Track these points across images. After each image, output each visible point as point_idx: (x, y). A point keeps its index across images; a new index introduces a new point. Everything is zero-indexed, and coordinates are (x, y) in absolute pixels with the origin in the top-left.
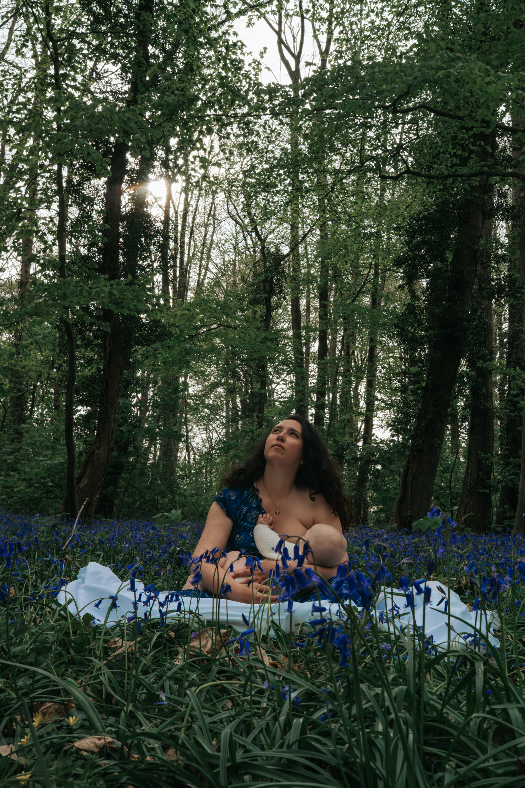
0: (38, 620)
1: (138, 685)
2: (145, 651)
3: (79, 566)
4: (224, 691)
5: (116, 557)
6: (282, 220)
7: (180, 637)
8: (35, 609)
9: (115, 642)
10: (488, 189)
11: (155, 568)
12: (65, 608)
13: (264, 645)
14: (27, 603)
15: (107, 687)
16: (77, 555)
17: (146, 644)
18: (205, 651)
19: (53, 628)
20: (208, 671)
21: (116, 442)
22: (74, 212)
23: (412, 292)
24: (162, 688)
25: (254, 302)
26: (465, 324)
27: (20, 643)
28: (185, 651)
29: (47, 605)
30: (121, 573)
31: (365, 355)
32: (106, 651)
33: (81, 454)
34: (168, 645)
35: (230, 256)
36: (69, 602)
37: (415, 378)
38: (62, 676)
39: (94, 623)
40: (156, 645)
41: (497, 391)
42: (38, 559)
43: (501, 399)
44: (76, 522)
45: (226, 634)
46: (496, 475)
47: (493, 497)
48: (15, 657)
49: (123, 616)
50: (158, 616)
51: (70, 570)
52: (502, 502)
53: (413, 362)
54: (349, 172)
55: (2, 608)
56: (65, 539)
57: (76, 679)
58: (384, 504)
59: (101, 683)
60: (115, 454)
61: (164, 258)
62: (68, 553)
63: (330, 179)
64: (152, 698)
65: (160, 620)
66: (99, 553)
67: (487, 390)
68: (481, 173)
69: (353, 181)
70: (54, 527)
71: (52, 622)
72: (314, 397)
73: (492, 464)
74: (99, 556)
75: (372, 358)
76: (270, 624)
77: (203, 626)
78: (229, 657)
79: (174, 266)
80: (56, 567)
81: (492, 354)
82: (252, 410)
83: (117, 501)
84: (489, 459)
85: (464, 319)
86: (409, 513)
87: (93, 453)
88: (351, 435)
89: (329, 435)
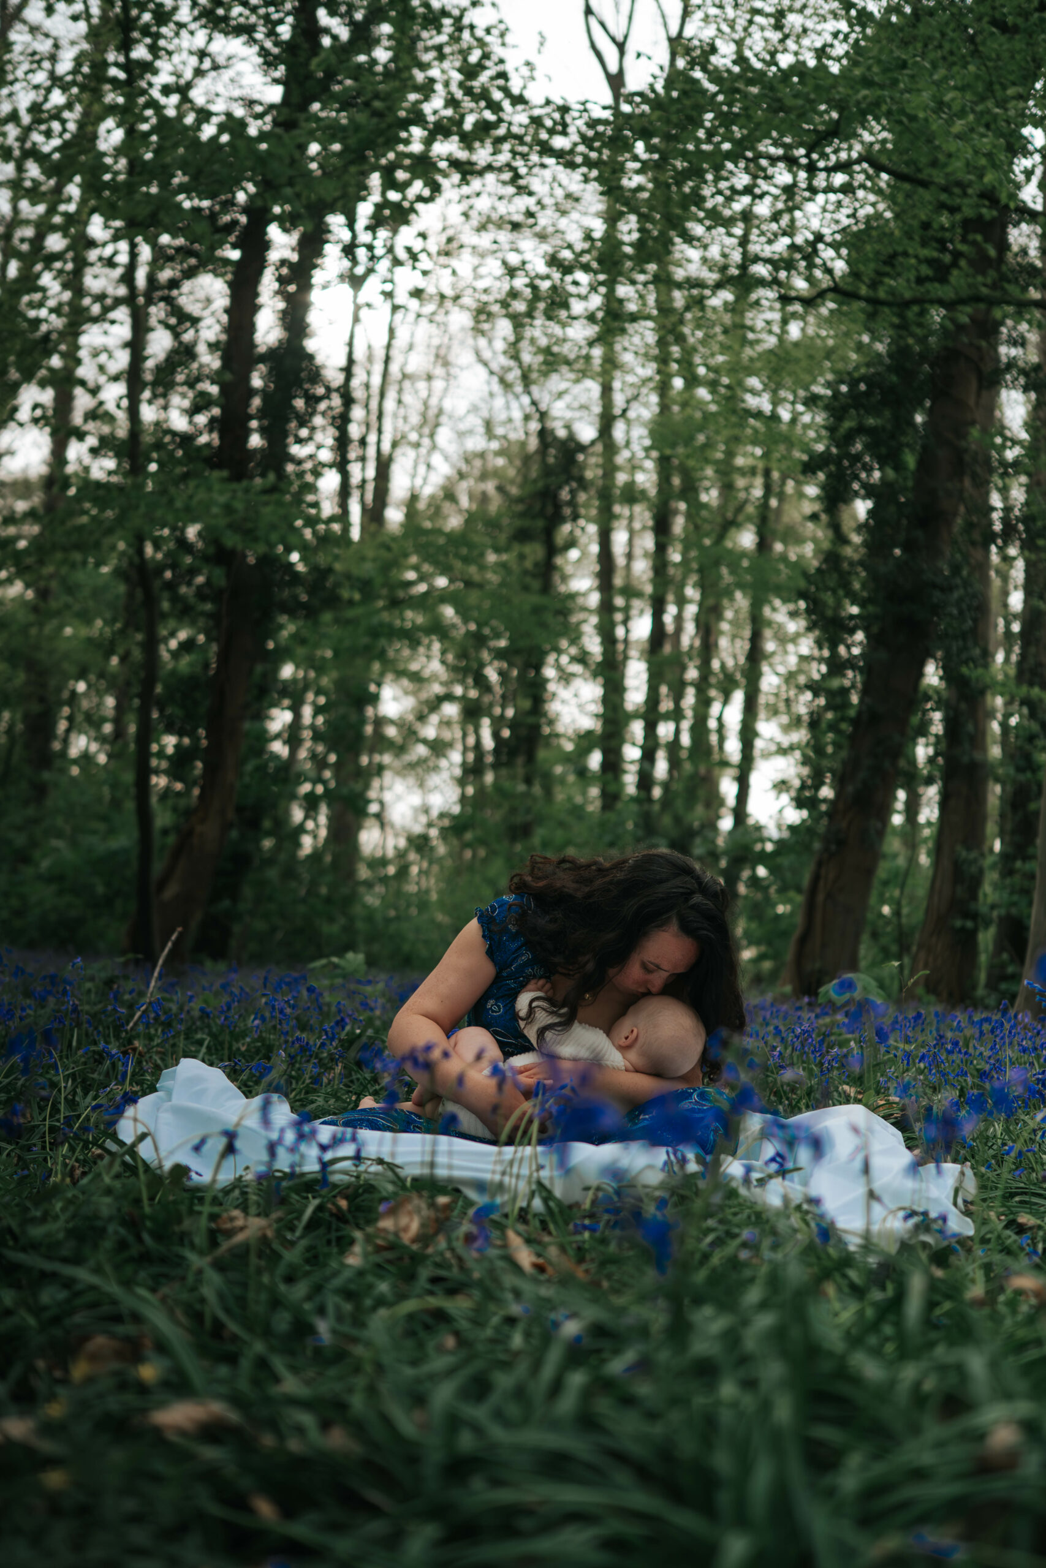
0: (78, 1172)
1: (276, 1302)
2: (289, 1236)
3: (159, 1062)
4: (441, 1316)
5: (235, 1046)
6: (584, 374)
7: (359, 1209)
8: (72, 1149)
9: (232, 1219)
10: (989, 330)
11: (310, 1069)
12: (132, 1150)
13: (521, 1227)
14: (56, 1137)
15: (214, 1307)
16: (157, 1041)
17: (291, 1221)
18: (406, 1238)
19: (109, 1191)
20: (410, 1277)
21: (240, 809)
22: (160, 343)
23: (836, 527)
24: (321, 1311)
25: (522, 536)
26: (937, 595)
27: (44, 1219)
28: (368, 1239)
29: (95, 1143)
30: (244, 1077)
31: (743, 646)
32: (214, 1237)
33: (165, 832)
34: (334, 1226)
35: (477, 443)
36: (142, 1137)
37: (837, 699)
38: (128, 1284)
39: (190, 1178)
40: (313, 1224)
41: (995, 726)
42: (78, 1048)
43: (1004, 744)
44: (156, 974)
45: (447, 1207)
46: (989, 891)
47: (981, 937)
48: (33, 1246)
49: (247, 1168)
50: (316, 1167)
51: (142, 1072)
52: (999, 948)
53: (836, 666)
54: (719, 286)
55: (3, 1145)
56: (132, 1007)
57: (153, 1290)
58: (769, 943)
59: (203, 1300)
60: (234, 834)
61: (342, 443)
62: (137, 1036)
63: (679, 298)
64: (303, 1329)
65: (319, 1176)
66: (199, 1036)
67: (977, 726)
68: (977, 299)
69: (726, 303)
70: (109, 982)
71: (107, 1180)
73: (981, 872)
74: (200, 1043)
75: (755, 656)
76: (534, 1187)
77: (403, 1187)
78: (452, 1249)
79: (363, 459)
80: (114, 1065)
81: (987, 656)
82: (514, 754)
83: (237, 929)
84: (975, 861)
85: (934, 586)
86: (818, 965)
87: (191, 832)
88: (708, 805)
89: (665, 807)
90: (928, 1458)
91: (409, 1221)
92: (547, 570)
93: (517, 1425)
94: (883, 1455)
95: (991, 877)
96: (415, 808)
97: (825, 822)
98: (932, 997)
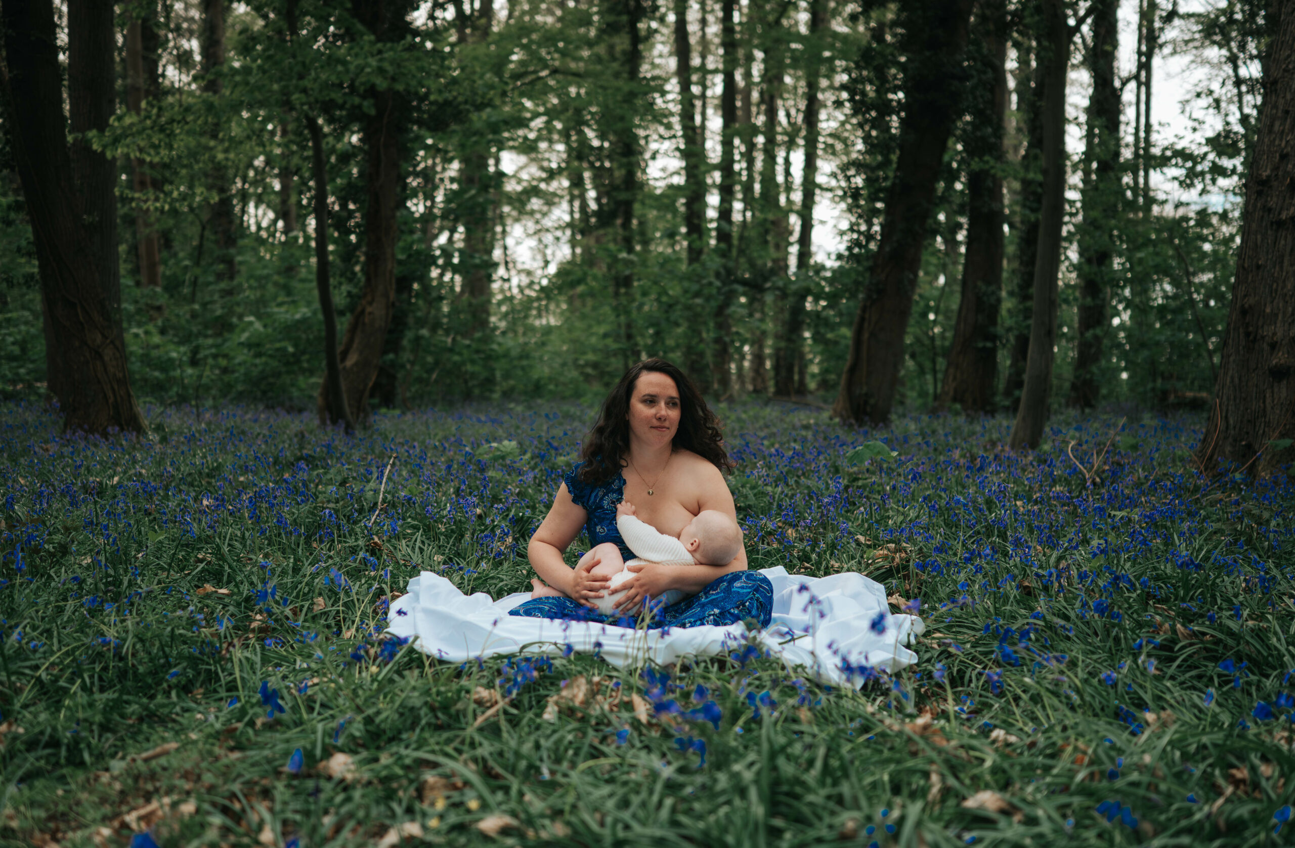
1: (517, 754)
18: (578, 703)
25: (612, 30)
28: (556, 703)
45: (599, 683)
46: (1006, 317)
47: (999, 355)
72: (717, 176)
73: (998, 301)
75: (813, 105)
82: (613, 215)
83: (400, 375)
84: (993, 293)
85: (955, 75)
86: (865, 389)
87: (363, 312)
88: (777, 247)
89: (741, 252)
90: (824, 833)
91: (578, 692)
92: (634, 58)
93: (643, 823)
94: (802, 831)
95: (1007, 304)
96: (531, 248)
97: (867, 275)
98: (958, 406)
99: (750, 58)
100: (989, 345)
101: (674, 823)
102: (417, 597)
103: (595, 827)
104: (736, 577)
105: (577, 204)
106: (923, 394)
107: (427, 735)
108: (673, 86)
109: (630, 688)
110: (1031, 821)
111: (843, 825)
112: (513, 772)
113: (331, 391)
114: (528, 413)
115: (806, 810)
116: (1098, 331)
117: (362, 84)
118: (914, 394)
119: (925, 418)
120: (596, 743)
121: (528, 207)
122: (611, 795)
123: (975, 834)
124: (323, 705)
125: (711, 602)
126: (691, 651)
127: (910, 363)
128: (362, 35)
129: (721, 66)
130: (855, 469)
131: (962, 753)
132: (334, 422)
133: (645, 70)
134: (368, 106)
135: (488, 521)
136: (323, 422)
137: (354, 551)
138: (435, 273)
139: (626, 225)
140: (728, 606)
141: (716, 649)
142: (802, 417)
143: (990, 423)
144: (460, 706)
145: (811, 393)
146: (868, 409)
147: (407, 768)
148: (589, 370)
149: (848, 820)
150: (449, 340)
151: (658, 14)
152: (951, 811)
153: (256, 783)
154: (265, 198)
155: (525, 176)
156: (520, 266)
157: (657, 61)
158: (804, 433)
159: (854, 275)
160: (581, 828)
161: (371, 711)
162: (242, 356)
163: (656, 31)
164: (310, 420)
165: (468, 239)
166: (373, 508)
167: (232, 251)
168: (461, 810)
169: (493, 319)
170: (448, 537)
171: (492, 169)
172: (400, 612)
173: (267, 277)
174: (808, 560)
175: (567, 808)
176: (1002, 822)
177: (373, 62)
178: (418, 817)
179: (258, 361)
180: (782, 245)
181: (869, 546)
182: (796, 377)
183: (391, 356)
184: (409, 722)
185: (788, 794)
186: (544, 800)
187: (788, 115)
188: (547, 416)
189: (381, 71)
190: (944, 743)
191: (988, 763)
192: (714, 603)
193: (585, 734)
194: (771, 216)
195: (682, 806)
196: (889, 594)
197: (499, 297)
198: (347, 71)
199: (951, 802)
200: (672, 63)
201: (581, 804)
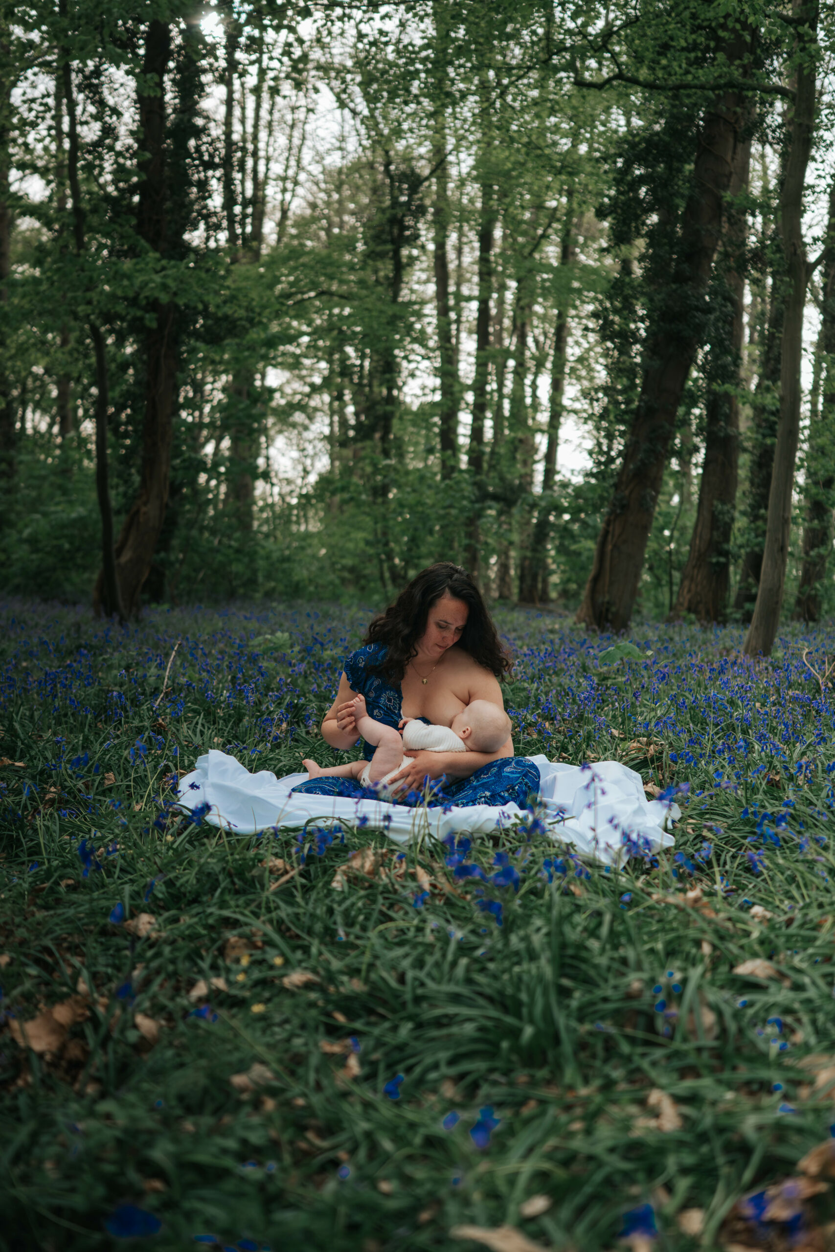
18: (365, 873)
23: (623, 259)
25: (375, 255)
26: (699, 316)
31: (551, 325)
46: (738, 534)
47: (732, 569)
54: (530, 69)
62: (160, 714)
67: (731, 408)
69: (536, 81)
72: (470, 397)
73: (732, 519)
75: (561, 343)
82: (371, 430)
83: (169, 573)
84: (728, 512)
85: (697, 309)
86: (607, 599)
87: (137, 512)
88: (525, 463)
89: (492, 467)
90: (610, 993)
91: (365, 862)
92: (396, 282)
93: (438, 981)
94: (590, 992)
95: (741, 523)
96: (293, 460)
97: (612, 491)
98: (693, 616)
99: (503, 288)
100: (722, 560)
101: (469, 981)
102: (205, 774)
103: (393, 983)
104: (506, 762)
105: (336, 418)
106: (658, 605)
107: (227, 897)
108: (430, 309)
109: (412, 861)
110: (798, 987)
111: (629, 985)
112: (310, 932)
113: (106, 584)
114: (289, 612)
115: (592, 973)
116: (822, 551)
117: (147, 298)
118: (650, 605)
119: (662, 626)
120: (384, 909)
121: (291, 419)
122: (406, 956)
123: (746, 998)
124: (122, 870)
125: (483, 785)
126: (467, 828)
127: (646, 577)
128: (147, 253)
129: (476, 293)
130: (605, 669)
131: (729, 925)
132: (109, 614)
133: (405, 295)
134: (151, 320)
135: (264, 707)
136: (98, 615)
137: (140, 731)
138: (203, 478)
139: (384, 438)
140: (499, 789)
141: (490, 827)
142: (547, 622)
143: (722, 633)
144: (255, 872)
145: (552, 601)
146: (610, 616)
147: (211, 928)
148: (346, 574)
149: (635, 981)
150: (216, 542)
151: (419, 243)
152: (723, 977)
153: (65, 939)
154: (44, 404)
155: (288, 390)
156: (281, 476)
157: (416, 287)
158: (551, 636)
159: (599, 491)
160: (381, 984)
161: (172, 875)
162: (22, 552)
163: (417, 258)
164: (83, 613)
165: (233, 448)
166: (156, 692)
167: (12, 453)
168: (264, 967)
169: (256, 524)
170: (226, 721)
171: (258, 383)
172: (193, 786)
173: (44, 478)
174: (565, 750)
175: (364, 967)
176: (773, 989)
177: (157, 278)
178: (223, 973)
179: (34, 556)
180: (529, 462)
181: (623, 740)
182: (540, 586)
183: (162, 555)
184: (208, 886)
185: (573, 957)
186: (341, 959)
187: (536, 341)
188: (308, 615)
189: (164, 287)
190: (713, 915)
191: (755, 934)
192: (485, 786)
193: (374, 902)
194: (520, 435)
195: (476, 966)
196: (645, 783)
197: (261, 503)
198: (132, 285)
199: (723, 969)
200: (431, 289)
201: (378, 963)
